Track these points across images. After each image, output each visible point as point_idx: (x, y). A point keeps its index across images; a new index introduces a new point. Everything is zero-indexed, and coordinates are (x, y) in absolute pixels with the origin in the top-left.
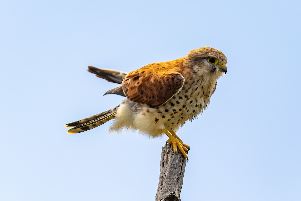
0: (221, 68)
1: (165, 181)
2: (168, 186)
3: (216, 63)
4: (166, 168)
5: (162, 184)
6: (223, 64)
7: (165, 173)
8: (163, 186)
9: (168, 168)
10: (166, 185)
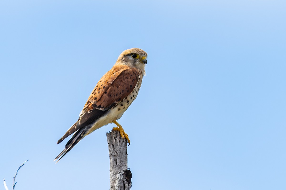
0: (142, 61)
1: (118, 159)
2: (122, 162)
3: (138, 57)
4: (116, 149)
5: (116, 161)
6: (144, 58)
7: (116, 153)
8: (117, 162)
9: (118, 149)
10: (120, 162)
